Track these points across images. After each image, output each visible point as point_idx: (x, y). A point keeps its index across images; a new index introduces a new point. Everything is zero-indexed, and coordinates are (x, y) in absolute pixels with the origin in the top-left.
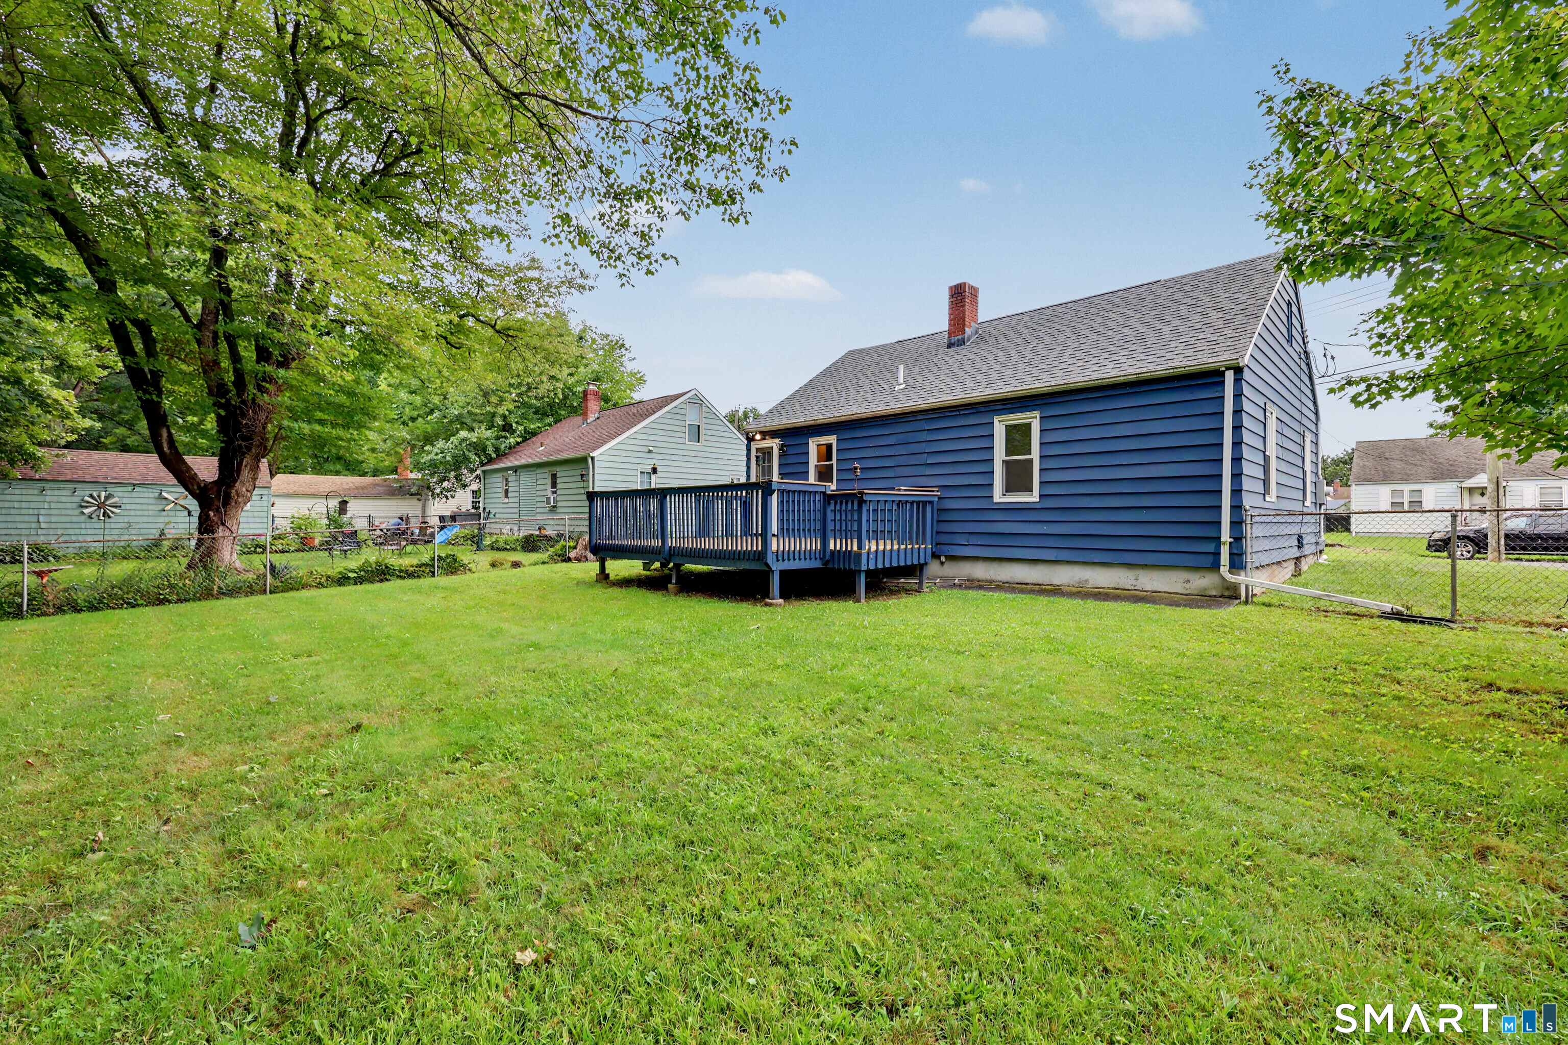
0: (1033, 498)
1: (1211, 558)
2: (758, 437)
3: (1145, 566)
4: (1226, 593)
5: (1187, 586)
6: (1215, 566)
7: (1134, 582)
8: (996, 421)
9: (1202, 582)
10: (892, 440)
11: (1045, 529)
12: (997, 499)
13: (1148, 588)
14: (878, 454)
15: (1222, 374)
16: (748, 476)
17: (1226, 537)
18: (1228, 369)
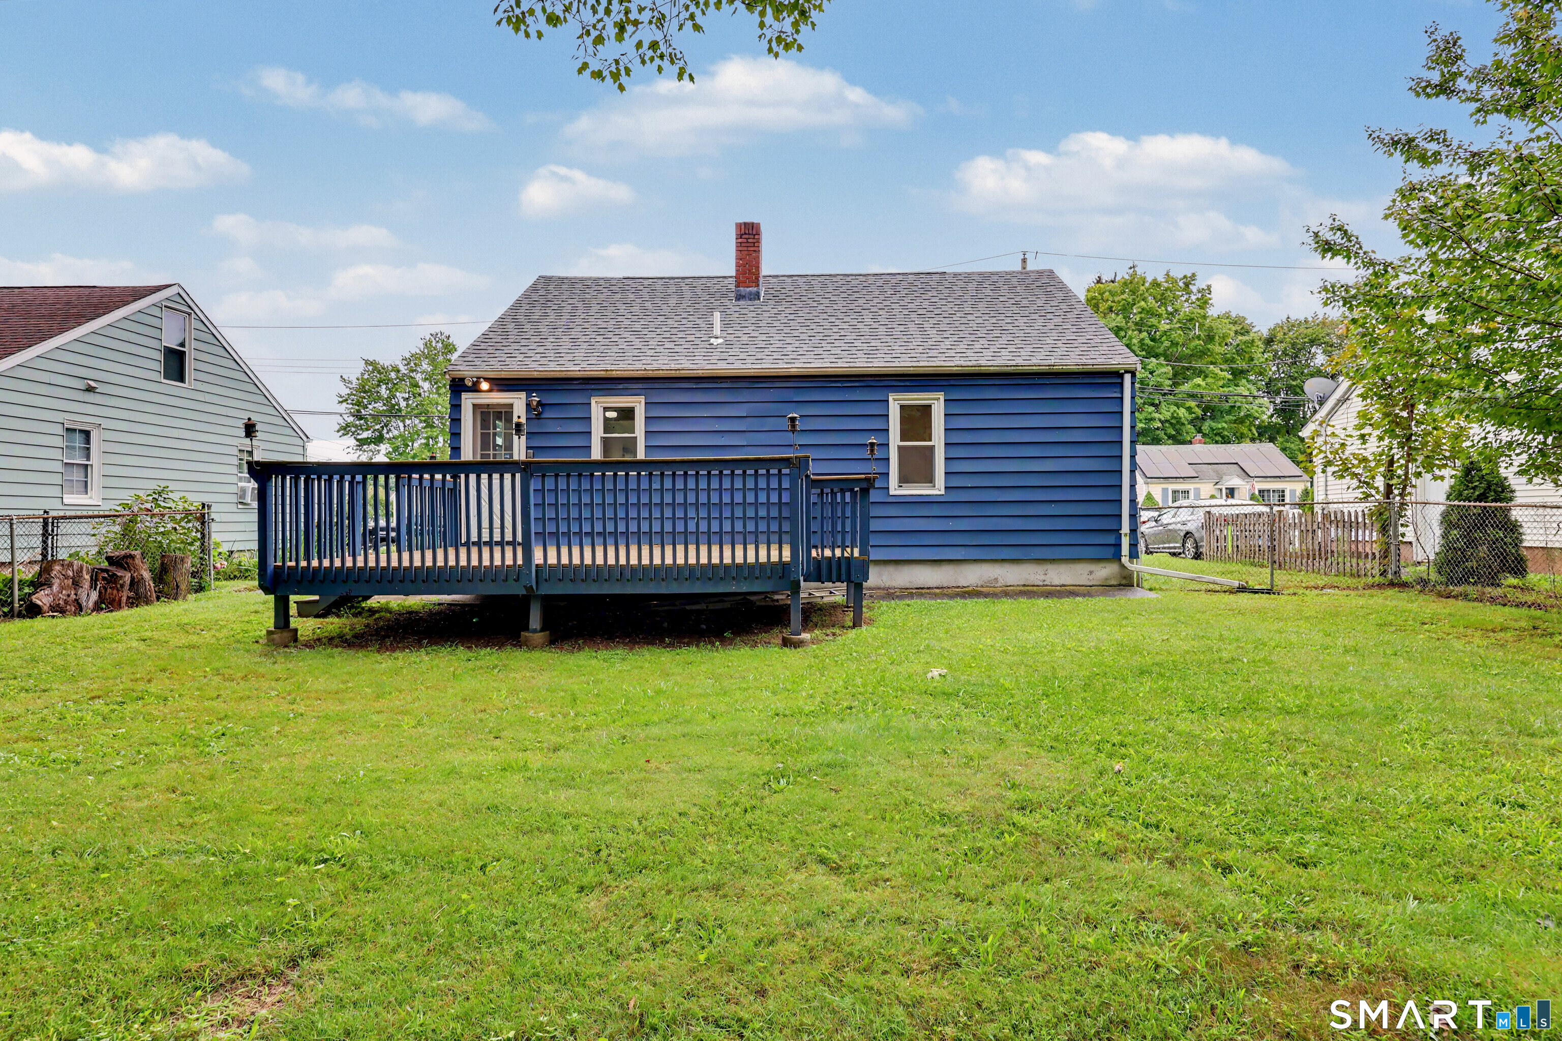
0: (938, 488)
1: (1111, 550)
2: (485, 386)
3: (1053, 561)
4: (1124, 582)
5: (1091, 577)
6: (1117, 557)
7: (1043, 577)
8: (891, 399)
9: (1105, 572)
10: (742, 411)
11: (951, 525)
12: (892, 492)
13: (1056, 582)
14: (717, 428)
15: (1121, 376)
16: (456, 449)
17: (1125, 529)
18: (1127, 372)
